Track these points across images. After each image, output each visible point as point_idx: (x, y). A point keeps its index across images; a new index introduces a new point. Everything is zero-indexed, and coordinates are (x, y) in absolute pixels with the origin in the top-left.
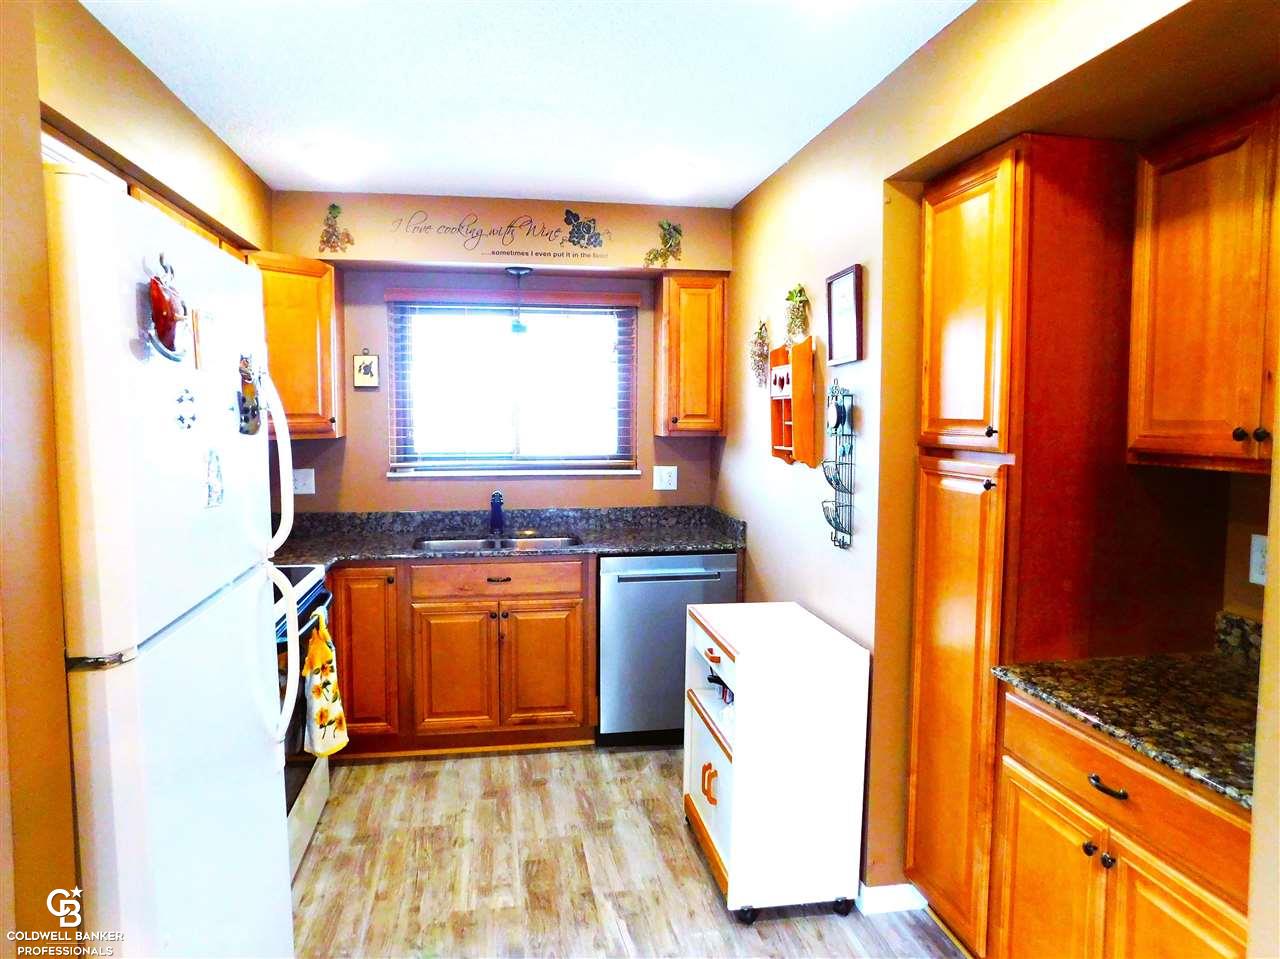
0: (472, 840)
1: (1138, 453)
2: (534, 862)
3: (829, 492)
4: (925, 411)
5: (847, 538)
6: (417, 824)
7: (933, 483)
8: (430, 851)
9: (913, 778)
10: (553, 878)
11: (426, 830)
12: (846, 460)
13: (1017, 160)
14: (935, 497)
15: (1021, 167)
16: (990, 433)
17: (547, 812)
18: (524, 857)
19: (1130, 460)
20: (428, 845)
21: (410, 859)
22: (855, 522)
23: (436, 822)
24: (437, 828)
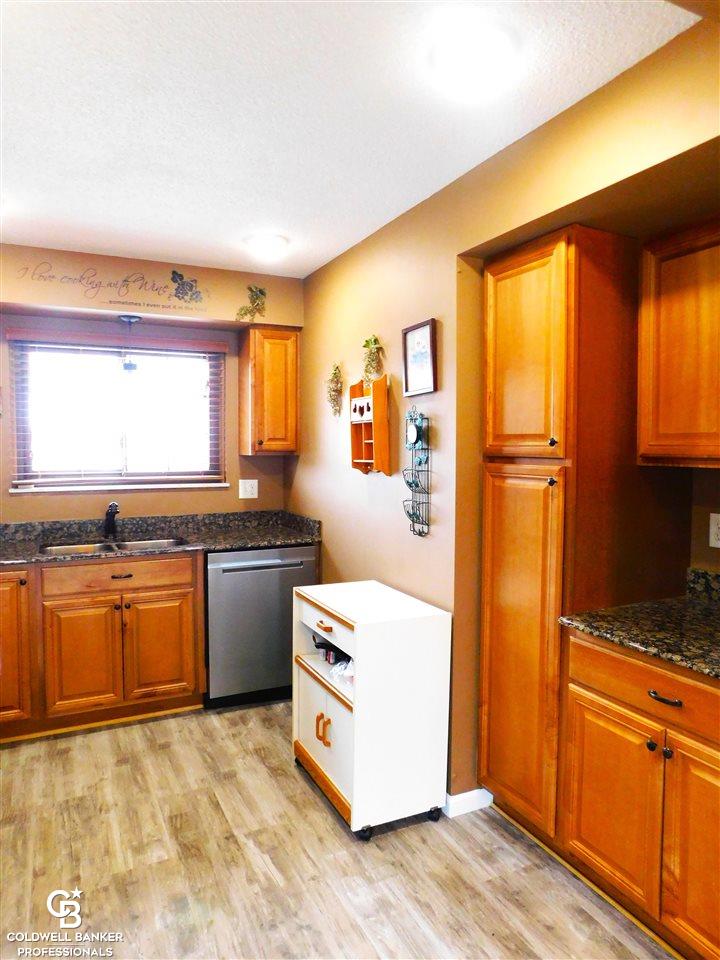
0: (116, 805)
1: (646, 458)
2: (176, 816)
3: (408, 493)
4: (490, 429)
5: (425, 529)
6: (60, 797)
7: (498, 483)
8: (78, 820)
9: (485, 708)
10: (197, 828)
11: (71, 803)
12: (424, 467)
13: (569, 243)
14: (499, 493)
15: (573, 249)
16: (553, 443)
17: (178, 770)
18: (167, 814)
19: (640, 462)
20: (75, 816)
21: (61, 832)
22: (432, 515)
23: (79, 793)
24: (82, 799)
